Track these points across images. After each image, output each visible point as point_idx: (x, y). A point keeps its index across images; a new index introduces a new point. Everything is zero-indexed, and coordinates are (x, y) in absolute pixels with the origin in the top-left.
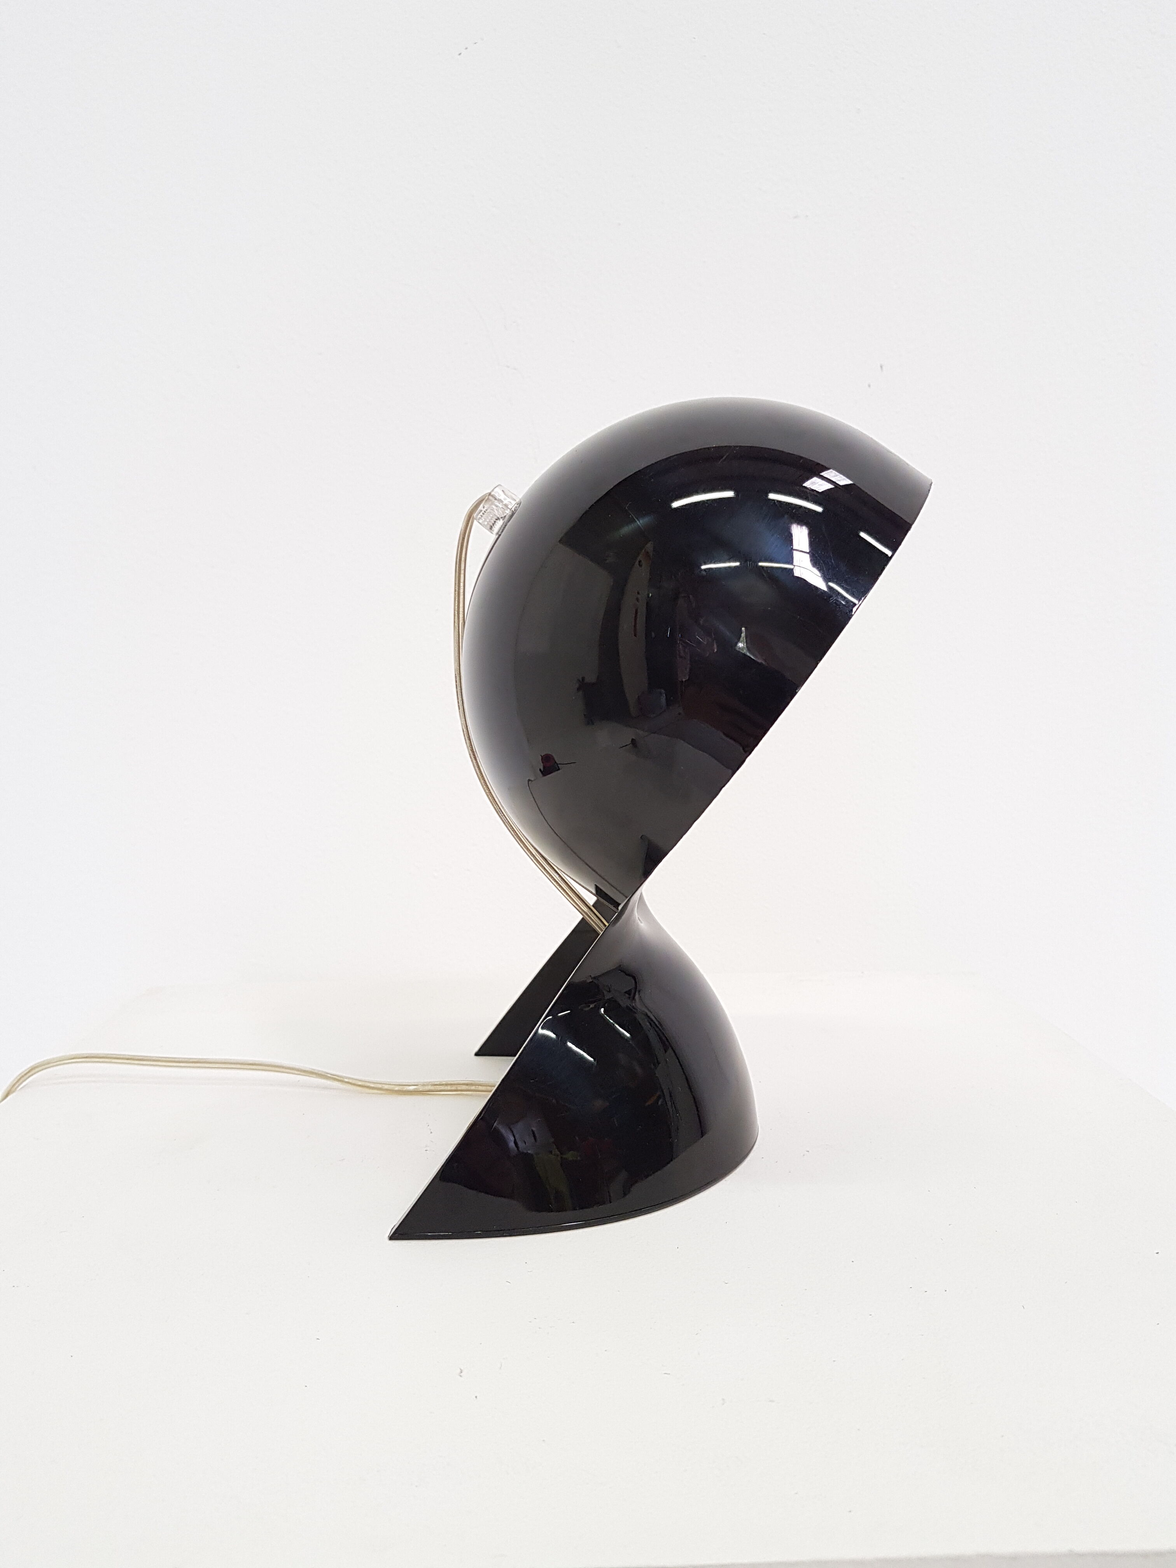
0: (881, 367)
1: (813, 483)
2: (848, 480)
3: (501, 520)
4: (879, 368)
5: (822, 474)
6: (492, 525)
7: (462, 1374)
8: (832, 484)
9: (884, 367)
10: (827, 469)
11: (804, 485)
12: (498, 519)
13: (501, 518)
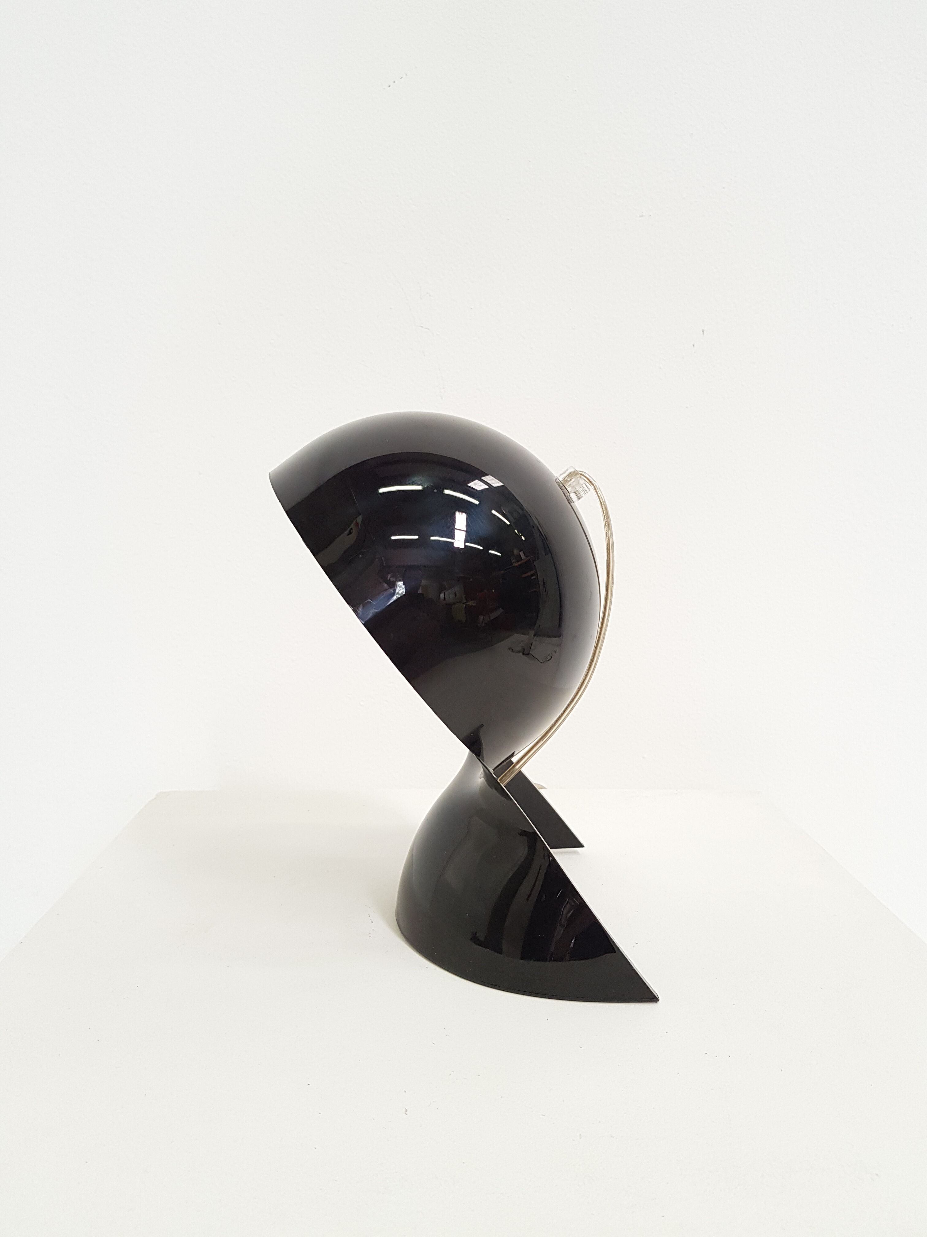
0: (703, 331)
4: (702, 333)
7: (406, 1113)
9: (705, 332)
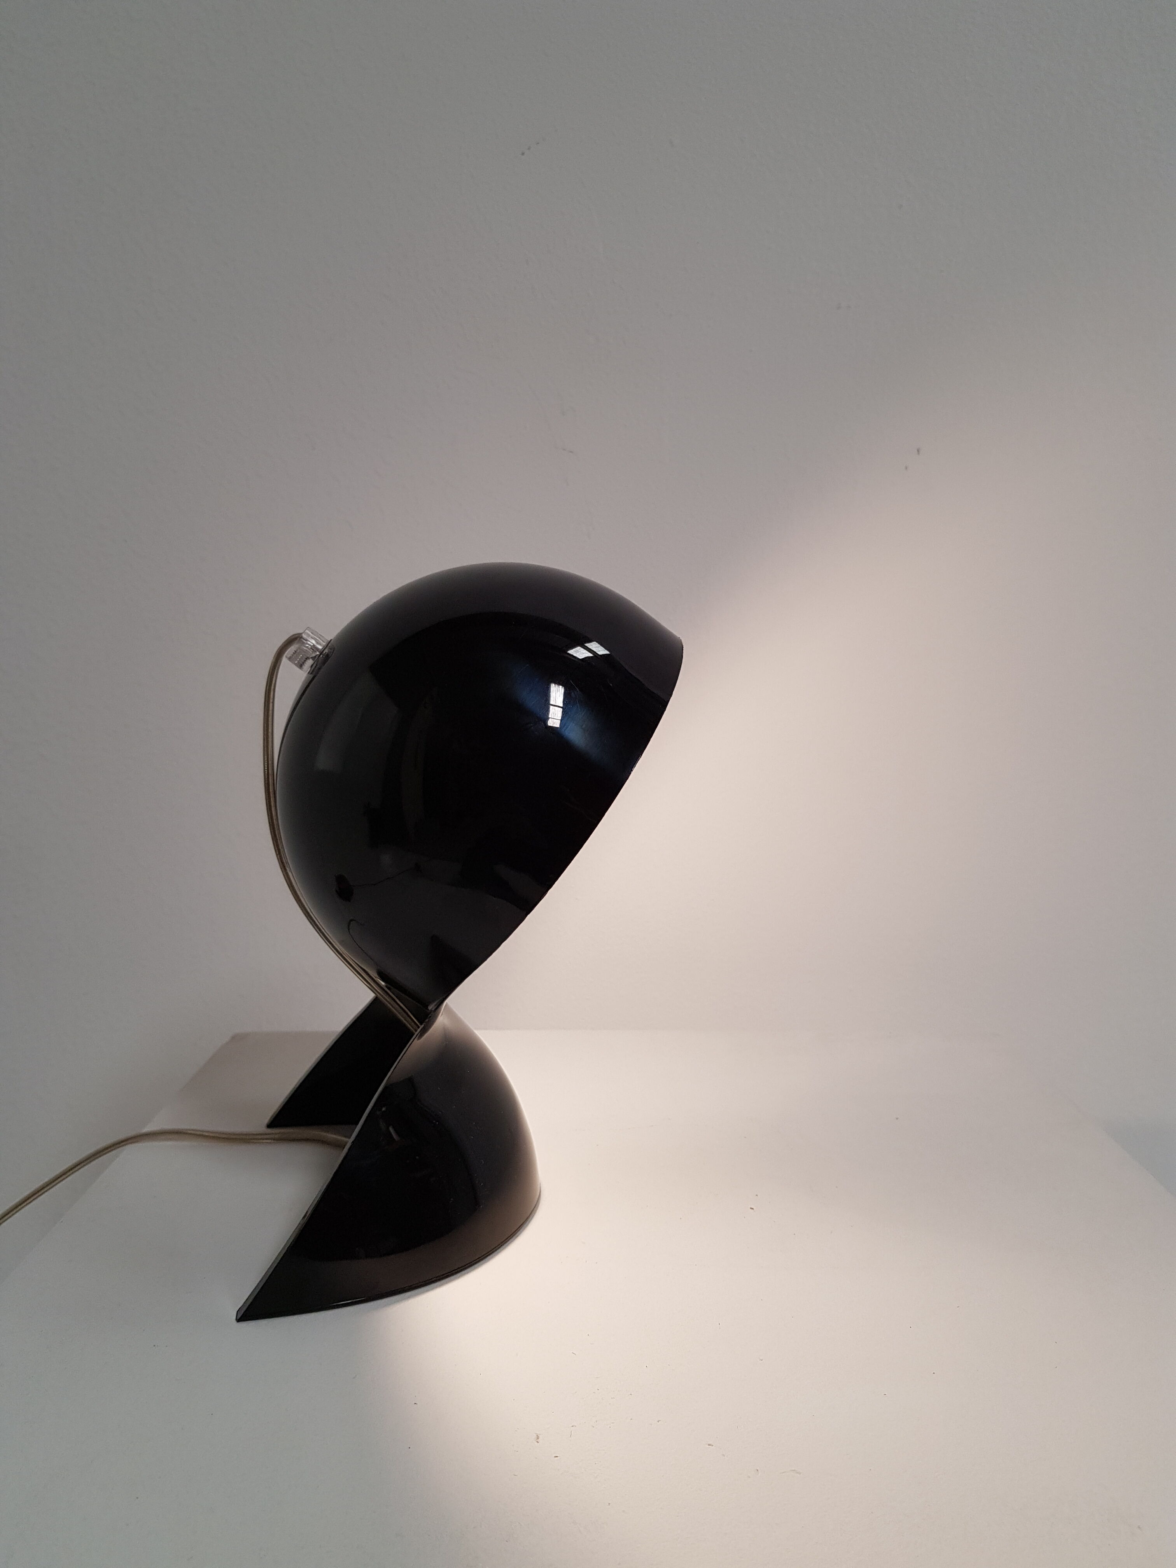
0: (918, 451)
1: (577, 652)
2: (606, 651)
3: (311, 660)
5: (586, 645)
6: (301, 663)
8: (591, 653)
9: (921, 451)
10: (590, 641)
11: (569, 652)
12: (307, 658)
13: (311, 658)
